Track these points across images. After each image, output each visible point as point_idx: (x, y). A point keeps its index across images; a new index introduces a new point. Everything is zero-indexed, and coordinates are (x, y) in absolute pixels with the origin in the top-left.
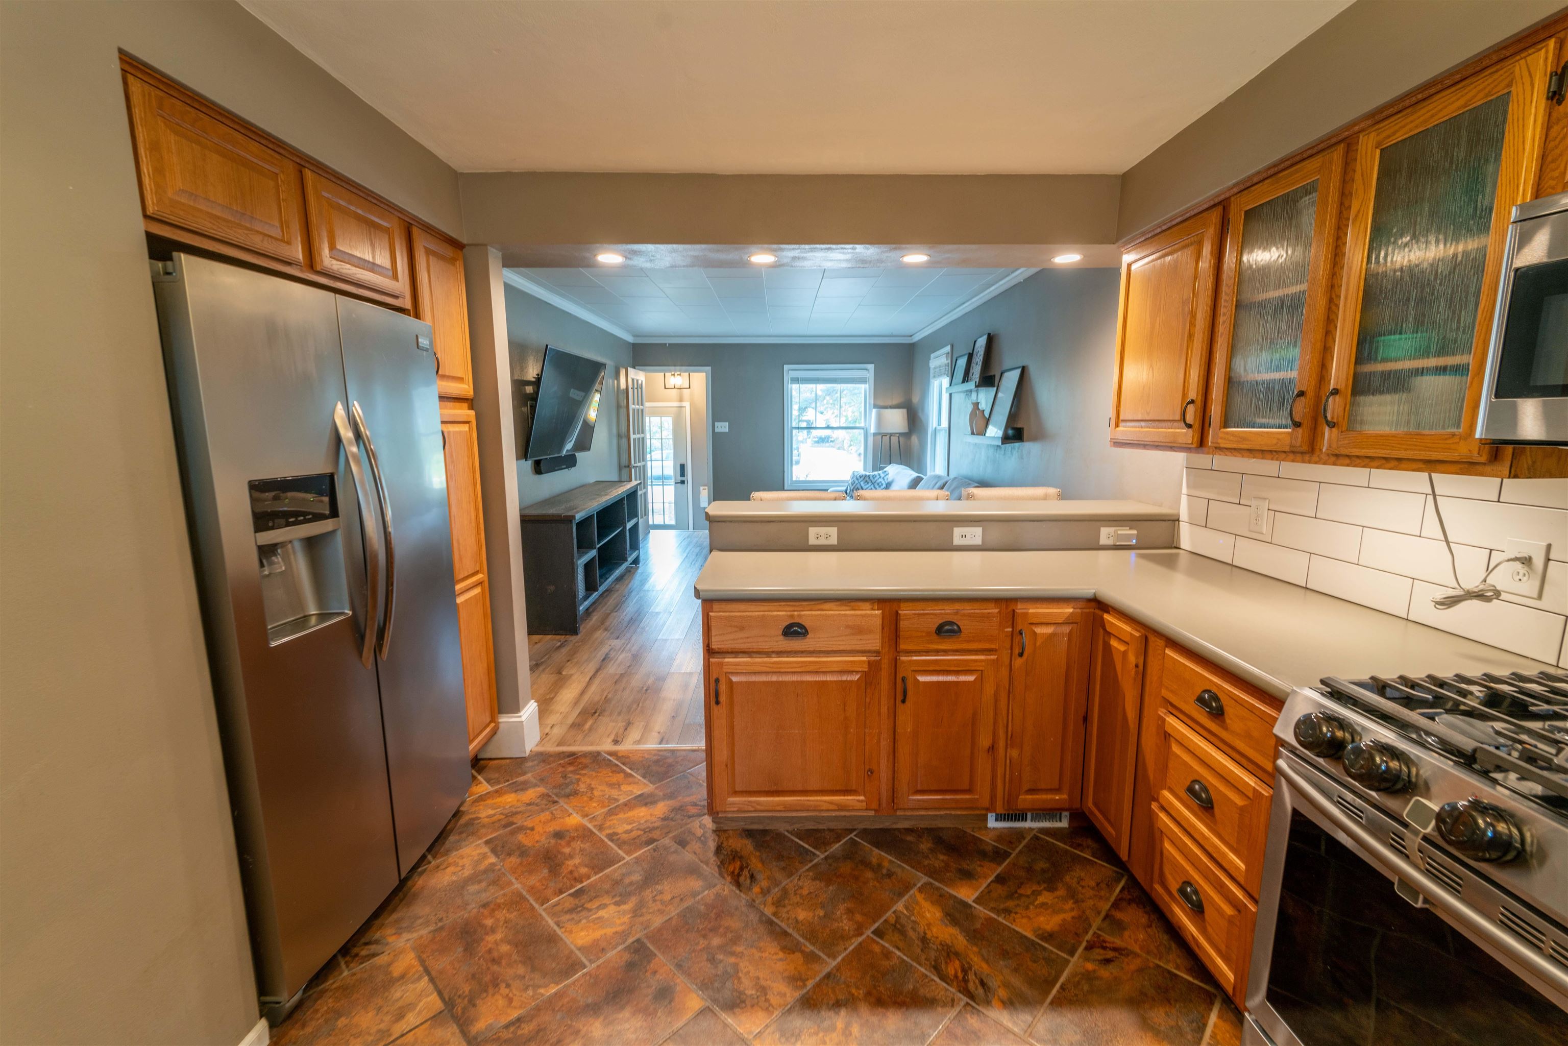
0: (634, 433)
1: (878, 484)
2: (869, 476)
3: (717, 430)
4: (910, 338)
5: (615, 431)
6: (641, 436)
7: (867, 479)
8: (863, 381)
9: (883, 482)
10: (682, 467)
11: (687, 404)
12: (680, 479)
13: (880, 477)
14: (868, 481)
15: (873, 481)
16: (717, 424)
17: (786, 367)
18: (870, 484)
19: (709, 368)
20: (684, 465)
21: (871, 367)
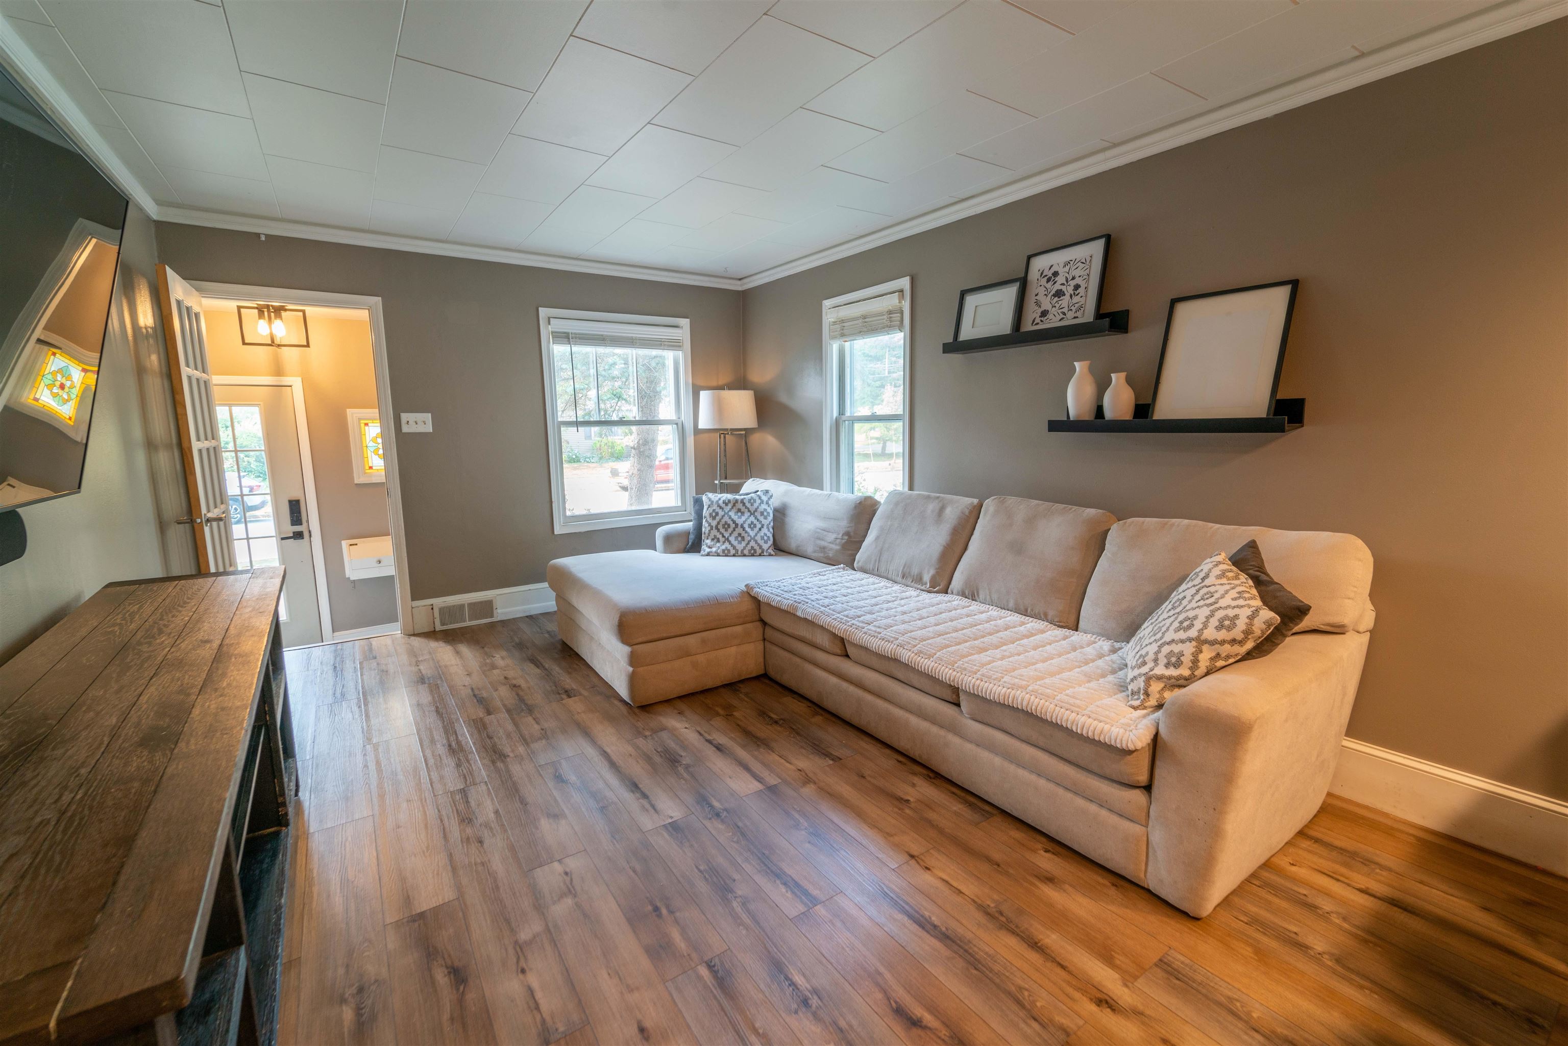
0: (198, 439)
1: (762, 514)
2: (742, 501)
3: (405, 429)
4: (739, 282)
5: (137, 433)
6: (213, 443)
7: (740, 506)
8: (674, 345)
9: (769, 510)
10: (295, 510)
11: (296, 383)
12: (290, 529)
13: (762, 502)
14: (743, 509)
15: (752, 509)
16: (405, 417)
17: (543, 312)
18: (747, 514)
19: (377, 301)
20: (298, 502)
21: (685, 323)
